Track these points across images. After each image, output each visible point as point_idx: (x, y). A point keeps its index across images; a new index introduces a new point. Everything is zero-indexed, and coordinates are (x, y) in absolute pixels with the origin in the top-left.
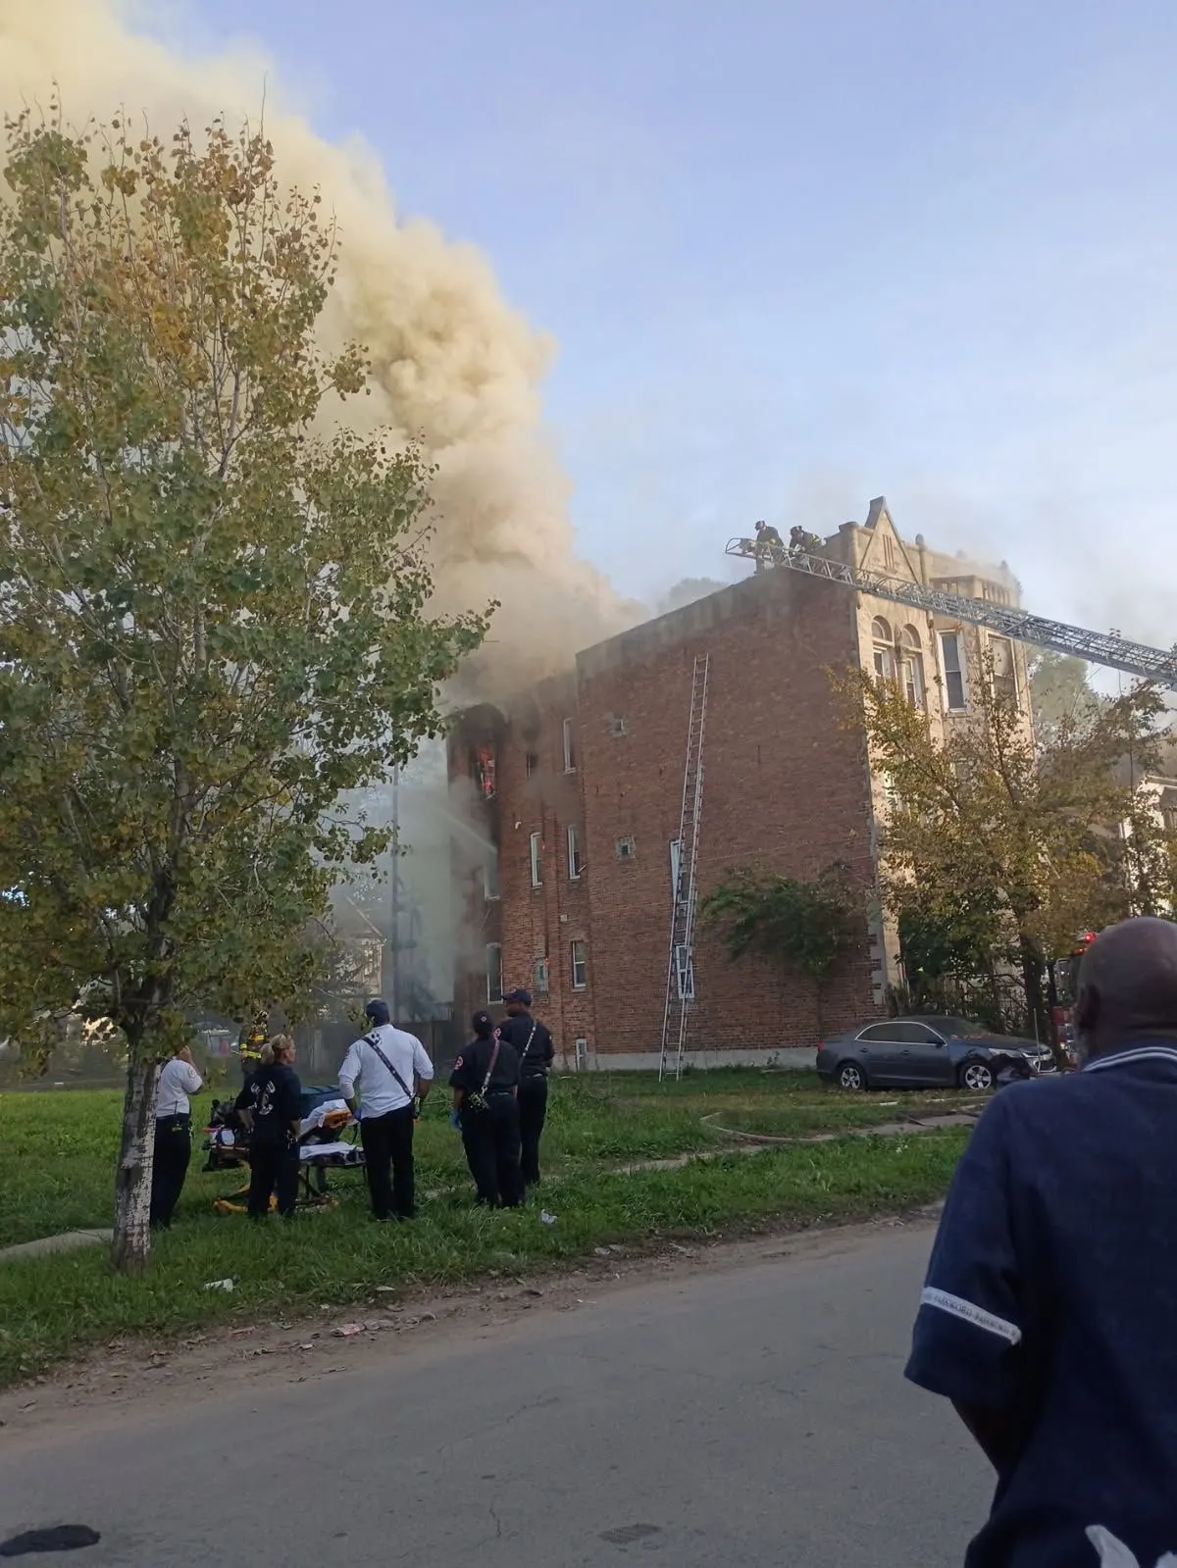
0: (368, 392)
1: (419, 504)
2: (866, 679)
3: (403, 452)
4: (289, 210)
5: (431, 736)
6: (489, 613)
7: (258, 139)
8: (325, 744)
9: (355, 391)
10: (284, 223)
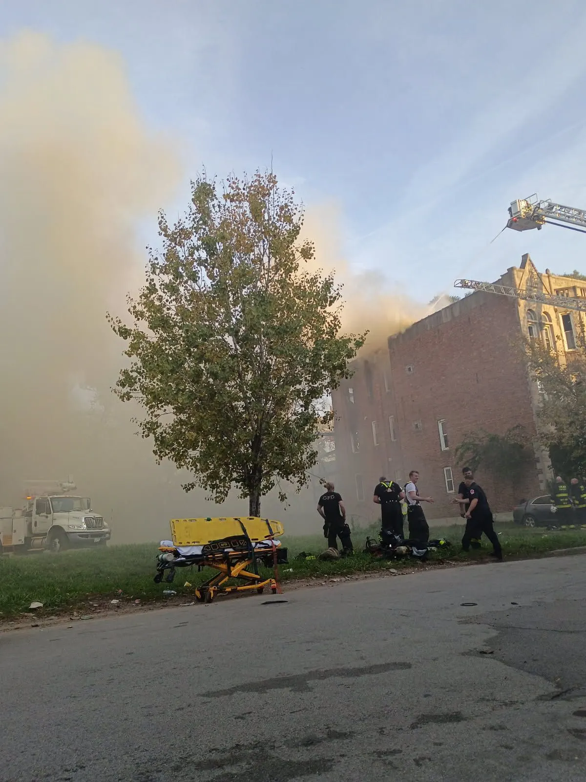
0: (315, 258)
1: (337, 298)
2: (525, 340)
3: (328, 278)
4: (283, 197)
5: (347, 378)
6: (365, 334)
7: (271, 174)
8: (308, 384)
9: (310, 258)
10: (282, 201)
